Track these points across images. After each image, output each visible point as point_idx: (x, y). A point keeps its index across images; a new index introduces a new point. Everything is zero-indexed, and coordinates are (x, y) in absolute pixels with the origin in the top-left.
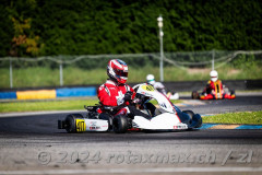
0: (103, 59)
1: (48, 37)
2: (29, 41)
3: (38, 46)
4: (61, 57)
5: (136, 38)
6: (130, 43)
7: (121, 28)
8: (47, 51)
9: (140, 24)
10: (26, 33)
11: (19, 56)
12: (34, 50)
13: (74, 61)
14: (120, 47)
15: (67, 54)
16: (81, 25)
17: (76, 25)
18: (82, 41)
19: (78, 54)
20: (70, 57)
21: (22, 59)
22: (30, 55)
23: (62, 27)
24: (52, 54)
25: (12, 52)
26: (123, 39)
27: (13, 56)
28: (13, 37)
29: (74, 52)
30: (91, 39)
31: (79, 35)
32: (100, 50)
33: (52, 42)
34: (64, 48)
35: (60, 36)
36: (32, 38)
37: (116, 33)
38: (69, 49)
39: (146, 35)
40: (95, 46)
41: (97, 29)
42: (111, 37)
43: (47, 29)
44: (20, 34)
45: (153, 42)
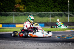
0: (47, 13)
1: (28, 5)
2: (21, 6)
3: (24, 8)
4: (32, 12)
7: (54, 2)
8: (27, 10)
10: (20, 4)
11: (17, 12)
12: (23, 10)
13: (37, 14)
14: (54, 9)
15: (34, 11)
17: (38, 1)
18: (40, 7)
19: (38, 12)
20: (36, 12)
21: (18, 13)
22: (21, 11)
23: (33, 2)
24: (29, 11)
25: (14, 10)
27: (15, 12)
28: (15, 5)
30: (43, 6)
32: (46, 10)
33: (29, 7)
34: (33, 9)
35: (32, 5)
36: (22, 5)
37: (52, 4)
38: (35, 10)
39: (63, 5)
40: (45, 9)
41: (45, 3)
42: (51, 6)
43: (27, 2)
44: (18, 4)
45: (66, 8)
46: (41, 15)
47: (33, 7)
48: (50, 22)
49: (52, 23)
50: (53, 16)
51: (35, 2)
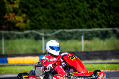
0: (76, 32)
1: (33, 14)
2: (18, 18)
3: (25, 22)
4: (43, 30)
5: (103, 15)
6: (98, 19)
7: (91, 8)
8: (32, 26)
9: (106, 5)
12: (22, 25)
13: (53, 34)
14: (90, 23)
15: (47, 28)
16: (59, 5)
17: (55, 6)
18: (60, 18)
19: (57, 29)
20: (50, 30)
21: (12, 32)
22: (19, 29)
23: (44, 7)
24: (36, 28)
25: (4, 27)
26: (93, 16)
28: (5, 15)
29: (53, 27)
30: (67, 17)
31: (58, 13)
32: (74, 25)
33: (35, 19)
34: (45, 23)
35: (42, 14)
36: (20, 15)
37: (87, 11)
38: (49, 25)
39: (111, 14)
40: (71, 22)
41: (72, 9)
42: (83, 15)
43: (32, 8)
44: (11, 12)
45: (116, 18)
46: (62, 35)
47: (44, 19)
48: (83, 50)
49: (87, 53)
50: (89, 37)
51: (48, 8)
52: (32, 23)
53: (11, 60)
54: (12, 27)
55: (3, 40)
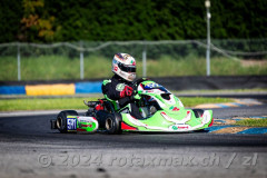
0: (135, 46)
1: (66, 18)
2: (42, 23)
3: (54, 29)
4: (81, 42)
5: (177, 20)
7: (158, 8)
8: (64, 35)
9: (182, 3)
10: (39, 13)
11: (29, 41)
12: (49, 34)
13: (98, 48)
14: (156, 32)
15: (89, 39)
16: (108, 4)
17: (102, 4)
18: (108, 23)
19: (103, 40)
20: (93, 43)
21: (33, 45)
22: (43, 40)
23: (84, 5)
24: (71, 39)
25: (21, 36)
27: (21, 41)
28: (22, 18)
29: (98, 38)
30: (120, 22)
31: (105, 16)
32: (131, 36)
33: (70, 25)
34: (86, 32)
35: (81, 16)
36: (46, 18)
37: (151, 14)
38: (92, 34)
39: (189, 17)
40: (125, 29)
41: (128, 9)
42: (145, 19)
43: (65, 8)
44: (31, 13)
45: (198, 25)
46: (112, 51)
47: (83, 25)
48: (145, 75)
50: (154, 54)
51: (90, 8)
52: (65, 32)
53: (31, 90)
54: (32, 37)
55: (19, 57)
